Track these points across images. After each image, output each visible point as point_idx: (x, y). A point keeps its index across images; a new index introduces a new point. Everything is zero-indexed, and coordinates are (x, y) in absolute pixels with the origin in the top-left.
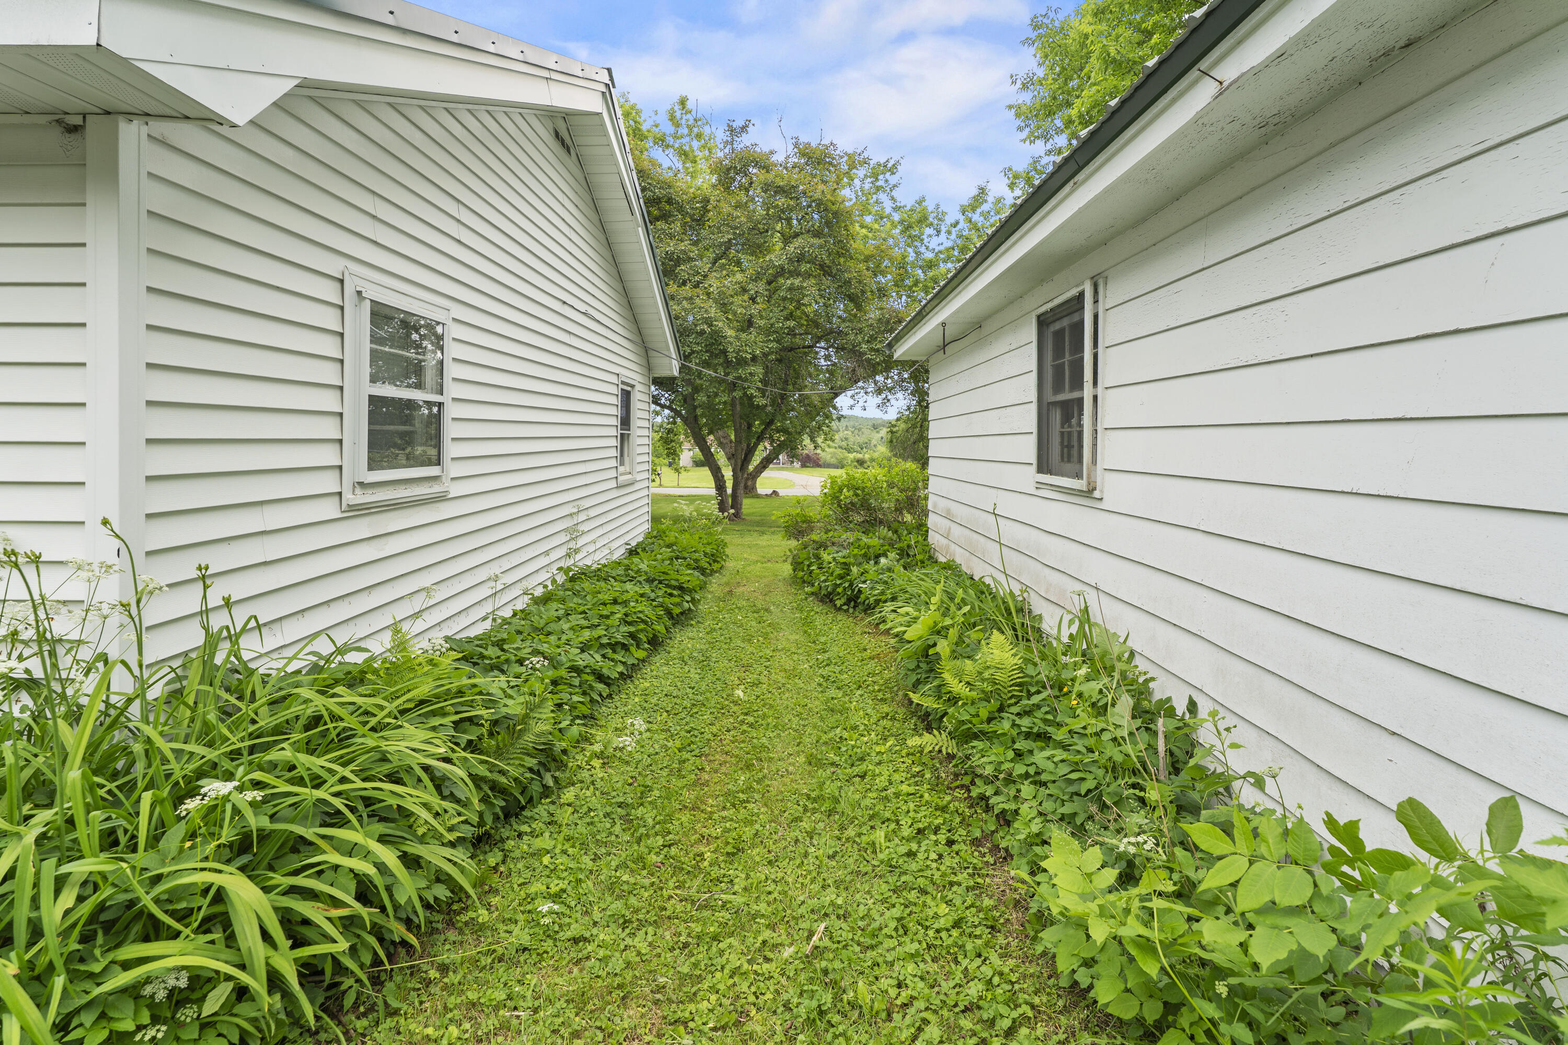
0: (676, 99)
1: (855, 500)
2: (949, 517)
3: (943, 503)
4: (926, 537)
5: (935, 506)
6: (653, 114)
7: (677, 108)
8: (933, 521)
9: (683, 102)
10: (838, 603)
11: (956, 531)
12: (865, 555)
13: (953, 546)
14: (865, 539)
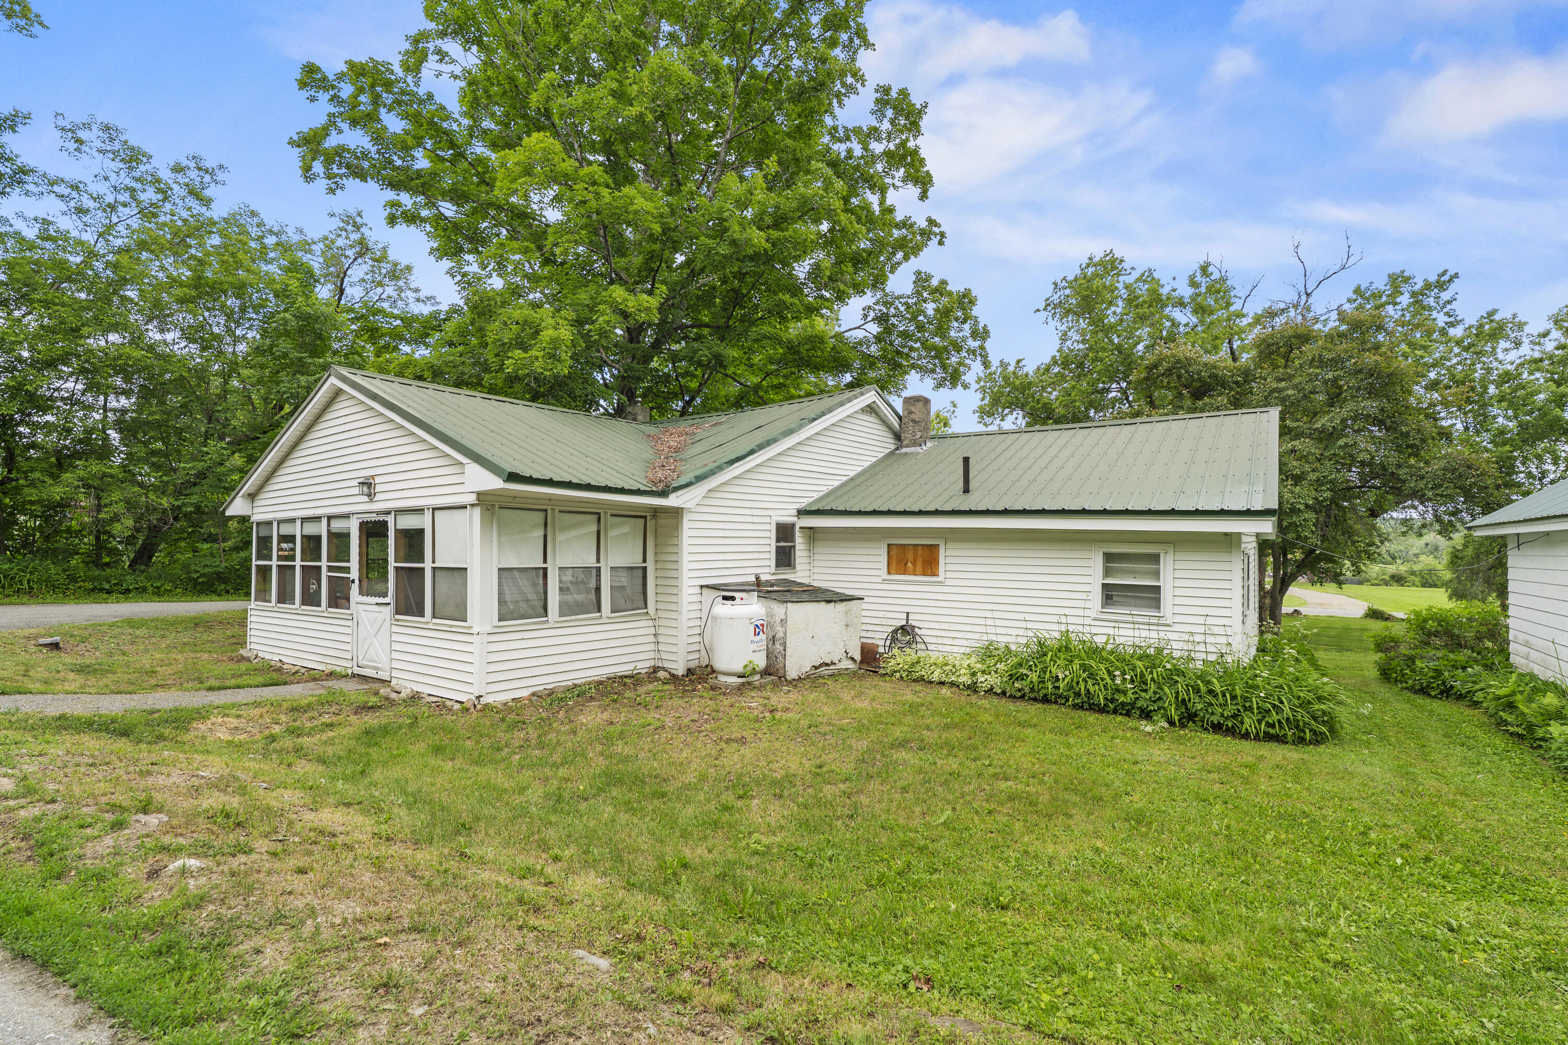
0: (1196, 266)
1: (1439, 629)
2: (1527, 645)
3: (1521, 637)
4: (1508, 659)
5: (1515, 637)
6: (1171, 281)
7: (1198, 274)
8: (1513, 647)
9: (1204, 269)
10: (1433, 693)
11: (1534, 655)
12: (1453, 666)
13: (1532, 664)
14: (1451, 656)
